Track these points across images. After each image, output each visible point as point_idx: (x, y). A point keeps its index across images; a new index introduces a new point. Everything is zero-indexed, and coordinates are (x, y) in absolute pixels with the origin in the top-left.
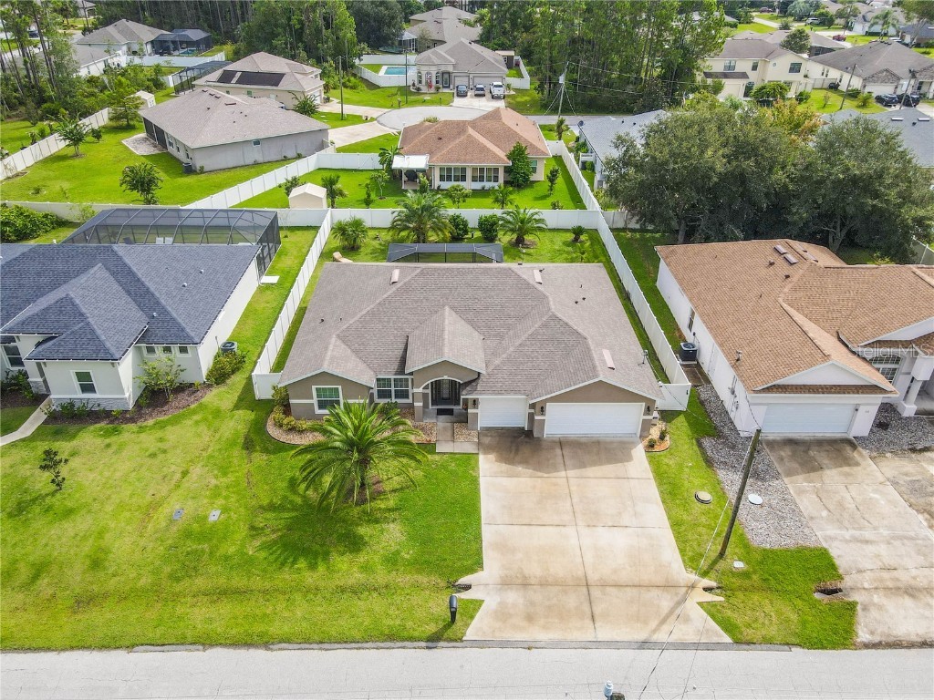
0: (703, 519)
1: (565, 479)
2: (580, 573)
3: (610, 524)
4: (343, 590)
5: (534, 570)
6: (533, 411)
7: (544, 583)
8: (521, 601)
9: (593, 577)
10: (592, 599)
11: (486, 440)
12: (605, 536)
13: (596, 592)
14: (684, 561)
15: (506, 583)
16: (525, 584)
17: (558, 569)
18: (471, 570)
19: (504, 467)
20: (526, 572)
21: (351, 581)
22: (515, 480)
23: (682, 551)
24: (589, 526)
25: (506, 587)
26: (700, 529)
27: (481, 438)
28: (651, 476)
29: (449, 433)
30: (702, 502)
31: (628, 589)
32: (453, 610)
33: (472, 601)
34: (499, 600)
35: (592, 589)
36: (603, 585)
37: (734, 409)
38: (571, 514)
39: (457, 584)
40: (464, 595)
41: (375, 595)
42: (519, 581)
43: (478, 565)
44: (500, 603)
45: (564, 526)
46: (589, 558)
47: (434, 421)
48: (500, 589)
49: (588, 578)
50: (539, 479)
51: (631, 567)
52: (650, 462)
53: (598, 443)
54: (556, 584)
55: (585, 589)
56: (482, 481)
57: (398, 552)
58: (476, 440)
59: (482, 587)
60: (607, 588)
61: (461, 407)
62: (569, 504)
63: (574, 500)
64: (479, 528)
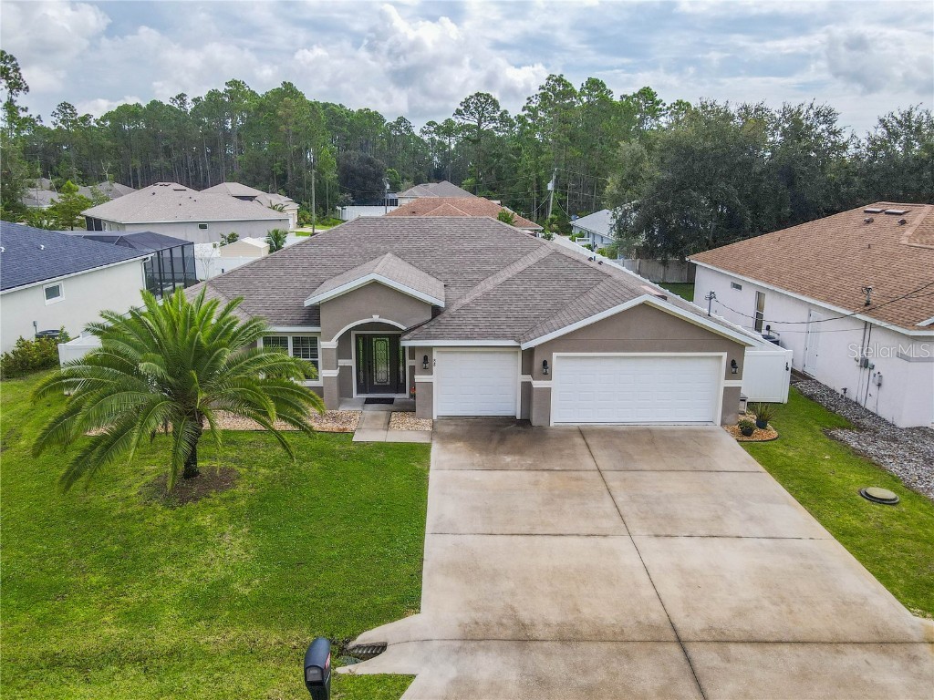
0: (898, 526)
1: (596, 473)
2: (657, 616)
3: (703, 533)
4: (55, 662)
5: (544, 611)
6: (527, 378)
7: (568, 637)
8: (512, 676)
9: (690, 624)
10: (698, 672)
11: (448, 429)
12: (696, 554)
13: (706, 658)
14: (895, 594)
15: (473, 637)
16: (522, 638)
17: (601, 608)
18: (390, 614)
19: (477, 458)
20: (525, 616)
21: (88, 643)
22: (498, 475)
23: (884, 578)
24: (657, 536)
25: (473, 644)
26: (899, 541)
27: (437, 426)
28: (761, 468)
29: (382, 421)
30: (882, 501)
31: (785, 649)
32: (314, 675)
33: (382, 679)
34: (452, 673)
35: (694, 650)
36: (721, 640)
37: (873, 389)
38: (617, 519)
39: (352, 644)
40: (364, 668)
41: (131, 671)
42: (509, 633)
43: (409, 601)
44: (456, 681)
45: (605, 536)
46: (671, 589)
47: (359, 409)
48: (458, 651)
49: (678, 626)
50: (546, 474)
51: (775, 604)
52: (752, 453)
53: (650, 431)
54: (599, 636)
55: (675, 650)
56: (433, 476)
57: (225, 582)
58: (428, 429)
59: (412, 647)
60: (733, 648)
61: (407, 396)
62: (608, 504)
63: (619, 500)
64: (420, 539)
